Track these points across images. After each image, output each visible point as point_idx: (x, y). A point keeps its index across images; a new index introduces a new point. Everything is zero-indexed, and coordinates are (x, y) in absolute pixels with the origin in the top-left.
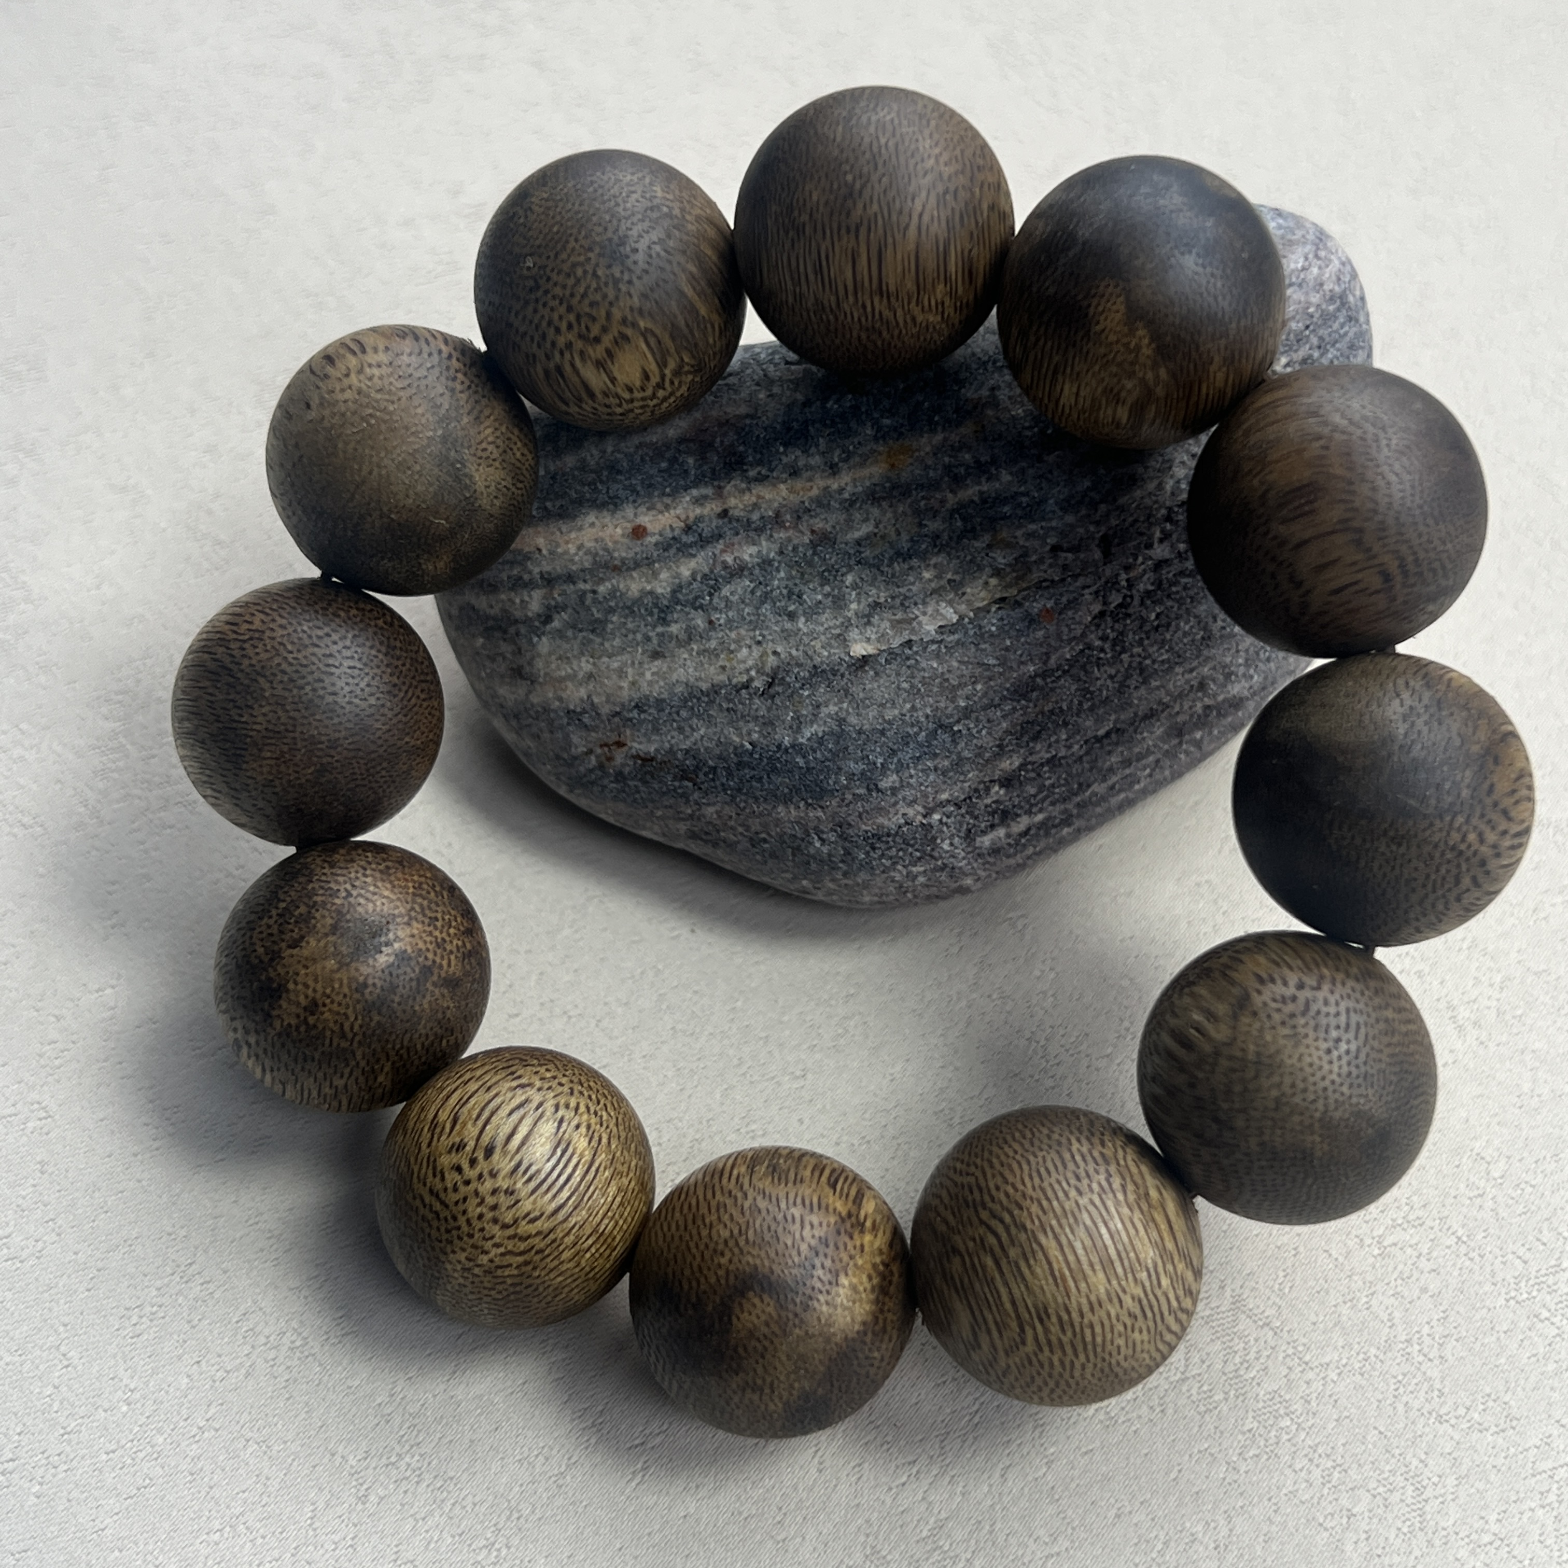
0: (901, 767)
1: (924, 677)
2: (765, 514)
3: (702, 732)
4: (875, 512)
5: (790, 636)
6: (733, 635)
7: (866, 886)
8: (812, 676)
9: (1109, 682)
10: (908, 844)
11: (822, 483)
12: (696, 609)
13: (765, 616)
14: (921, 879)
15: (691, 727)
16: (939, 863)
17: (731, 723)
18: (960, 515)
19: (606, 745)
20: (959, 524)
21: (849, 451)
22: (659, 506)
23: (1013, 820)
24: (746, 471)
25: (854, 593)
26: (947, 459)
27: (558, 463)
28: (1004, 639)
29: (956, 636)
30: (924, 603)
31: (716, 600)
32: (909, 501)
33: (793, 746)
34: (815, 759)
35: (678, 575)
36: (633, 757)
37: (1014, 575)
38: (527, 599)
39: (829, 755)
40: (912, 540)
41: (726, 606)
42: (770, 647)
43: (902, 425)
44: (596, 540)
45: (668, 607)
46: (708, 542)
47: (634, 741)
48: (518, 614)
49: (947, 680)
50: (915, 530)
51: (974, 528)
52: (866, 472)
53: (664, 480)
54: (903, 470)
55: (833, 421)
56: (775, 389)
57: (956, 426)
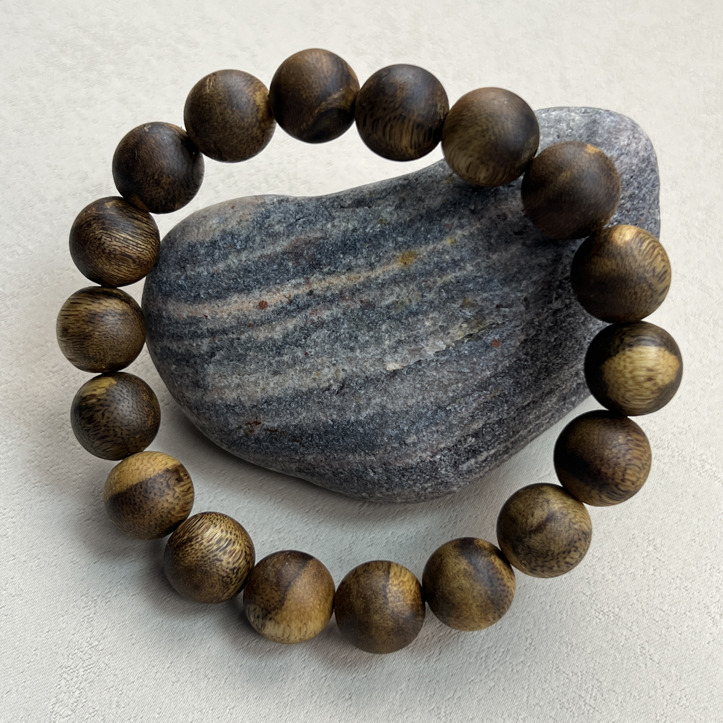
0: (418, 431)
1: (429, 381)
2: (334, 292)
3: (304, 415)
4: (397, 289)
5: (351, 360)
6: (319, 361)
7: (399, 495)
8: (366, 382)
9: (530, 377)
10: (422, 472)
11: (366, 275)
12: (297, 347)
13: (337, 350)
14: (430, 490)
15: (297, 412)
16: (440, 481)
17: (320, 410)
18: (444, 289)
19: (249, 423)
20: (444, 294)
21: (380, 256)
22: (274, 290)
23: (479, 454)
24: (322, 269)
25: (387, 335)
26: (436, 259)
27: (215, 268)
28: (472, 358)
29: (446, 357)
30: (427, 339)
31: (308, 342)
32: (415, 283)
33: (356, 422)
34: (369, 428)
35: (286, 328)
36: (265, 430)
37: (476, 321)
38: (200, 343)
39: (377, 426)
40: (418, 304)
41: (315, 344)
42: (340, 367)
43: (409, 241)
44: (238, 310)
45: (281, 346)
46: (302, 309)
47: (265, 421)
48: (195, 352)
49: (442, 382)
50: (420, 299)
51: (453, 297)
52: (390, 267)
53: (276, 275)
54: (411, 266)
55: (370, 239)
56: (336, 222)
57: (440, 240)
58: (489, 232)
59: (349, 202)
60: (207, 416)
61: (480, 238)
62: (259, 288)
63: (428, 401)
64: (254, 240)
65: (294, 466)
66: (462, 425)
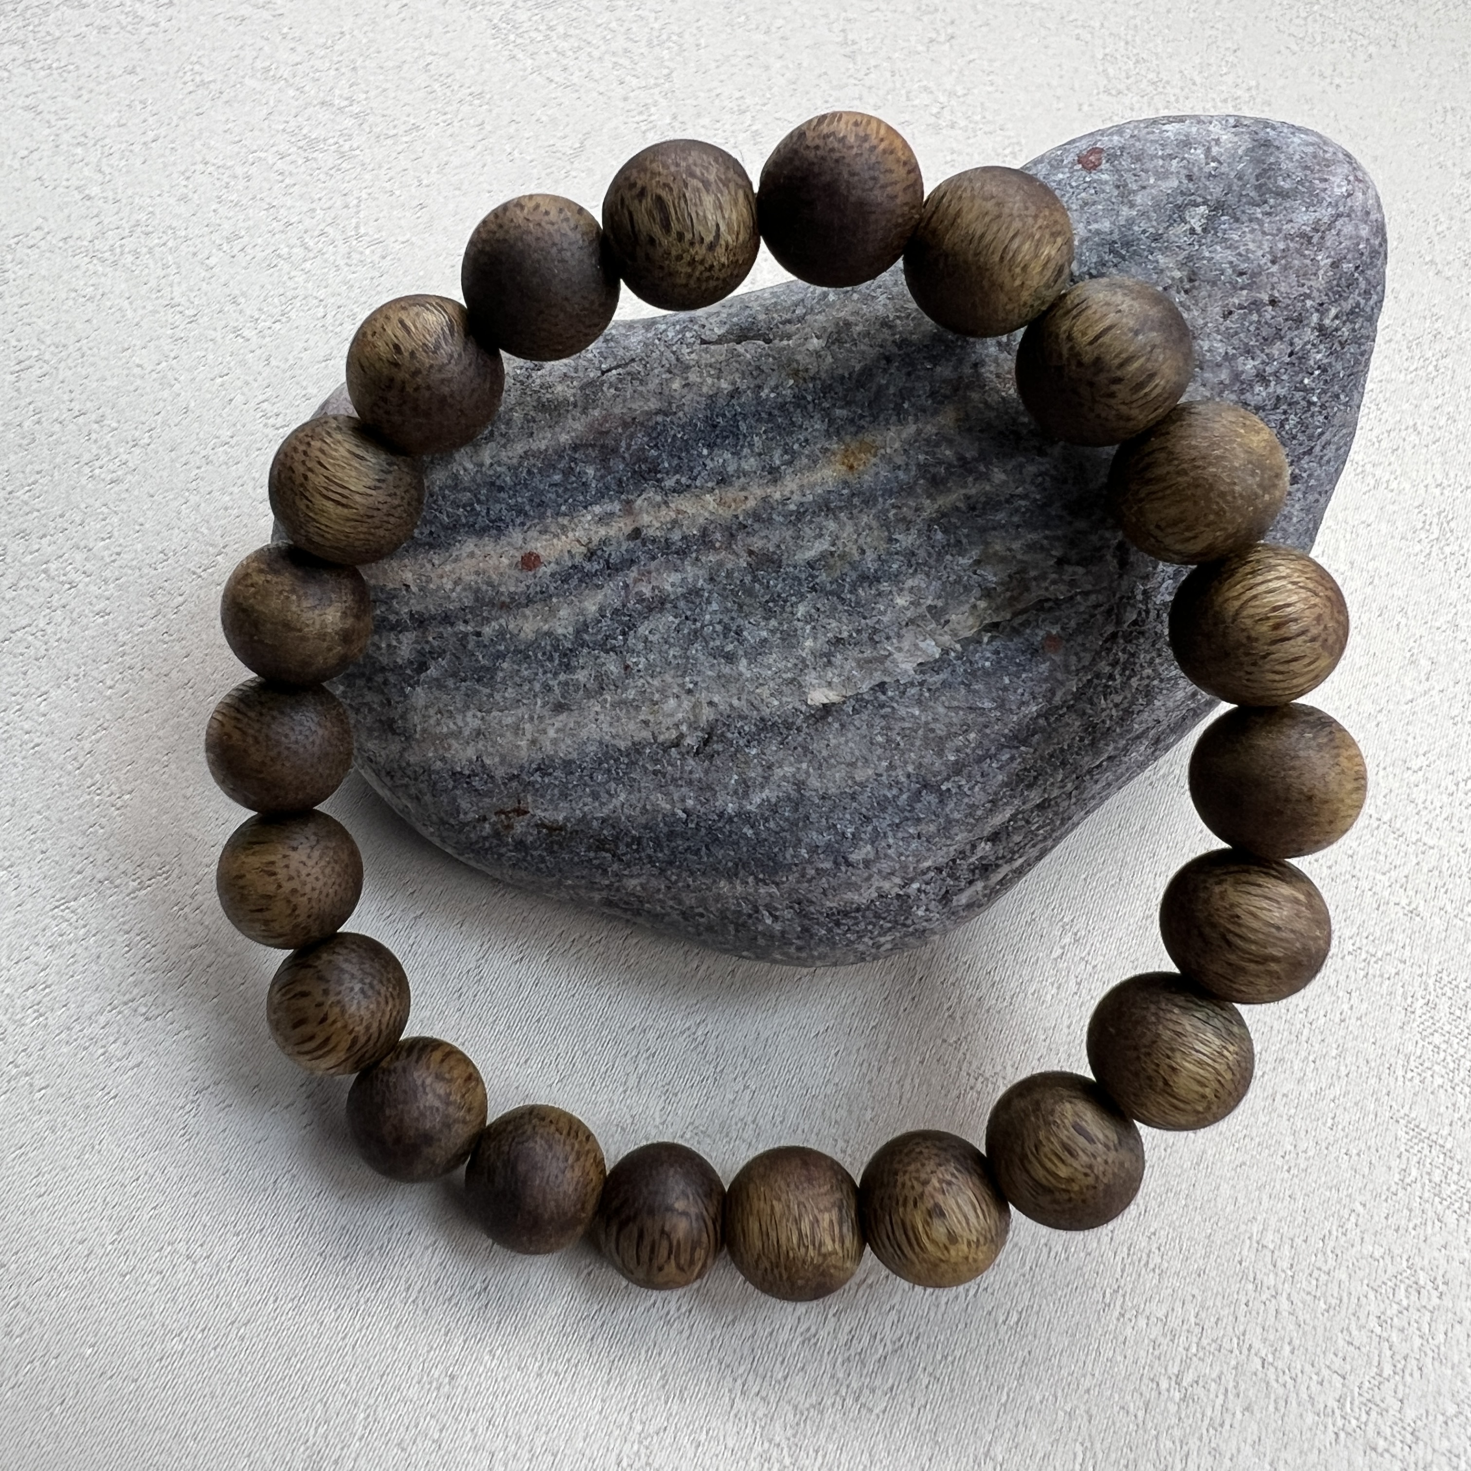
0: (876, 836)
1: (903, 729)
2: (688, 532)
3: (622, 797)
4: (832, 525)
5: (728, 681)
6: (656, 682)
8: (760, 730)
9: (1114, 711)
10: (879, 917)
11: (759, 492)
12: (607, 652)
13: (697, 660)
14: (887, 946)
15: (608, 792)
17: (659, 788)
18: (940, 525)
19: (502, 812)
20: (939, 536)
21: (793, 451)
22: (554, 528)
23: (993, 872)
24: (662, 480)
25: (808, 628)
26: (921, 457)
28: (1001, 677)
29: (942, 676)
30: (899, 636)
31: (631, 641)
32: (874, 511)
33: (738, 814)
34: (768, 829)
35: (582, 612)
36: (537, 825)
37: (1008, 594)
38: (394, 643)
39: (785, 825)
40: (879, 559)
41: (645, 647)
42: (704, 697)
43: (862, 417)
44: (477, 573)
45: (571, 650)
46: (617, 570)
47: (537, 807)
48: (384, 660)
49: (933, 730)
50: (883, 546)
51: (959, 542)
52: (817, 477)
53: (558, 496)
54: (863, 473)
55: (770, 414)
56: (692, 377)
57: (932, 415)
59: (719, 331)
62: (523, 524)
63: (900, 772)
65: (597, 896)
66: (972, 821)
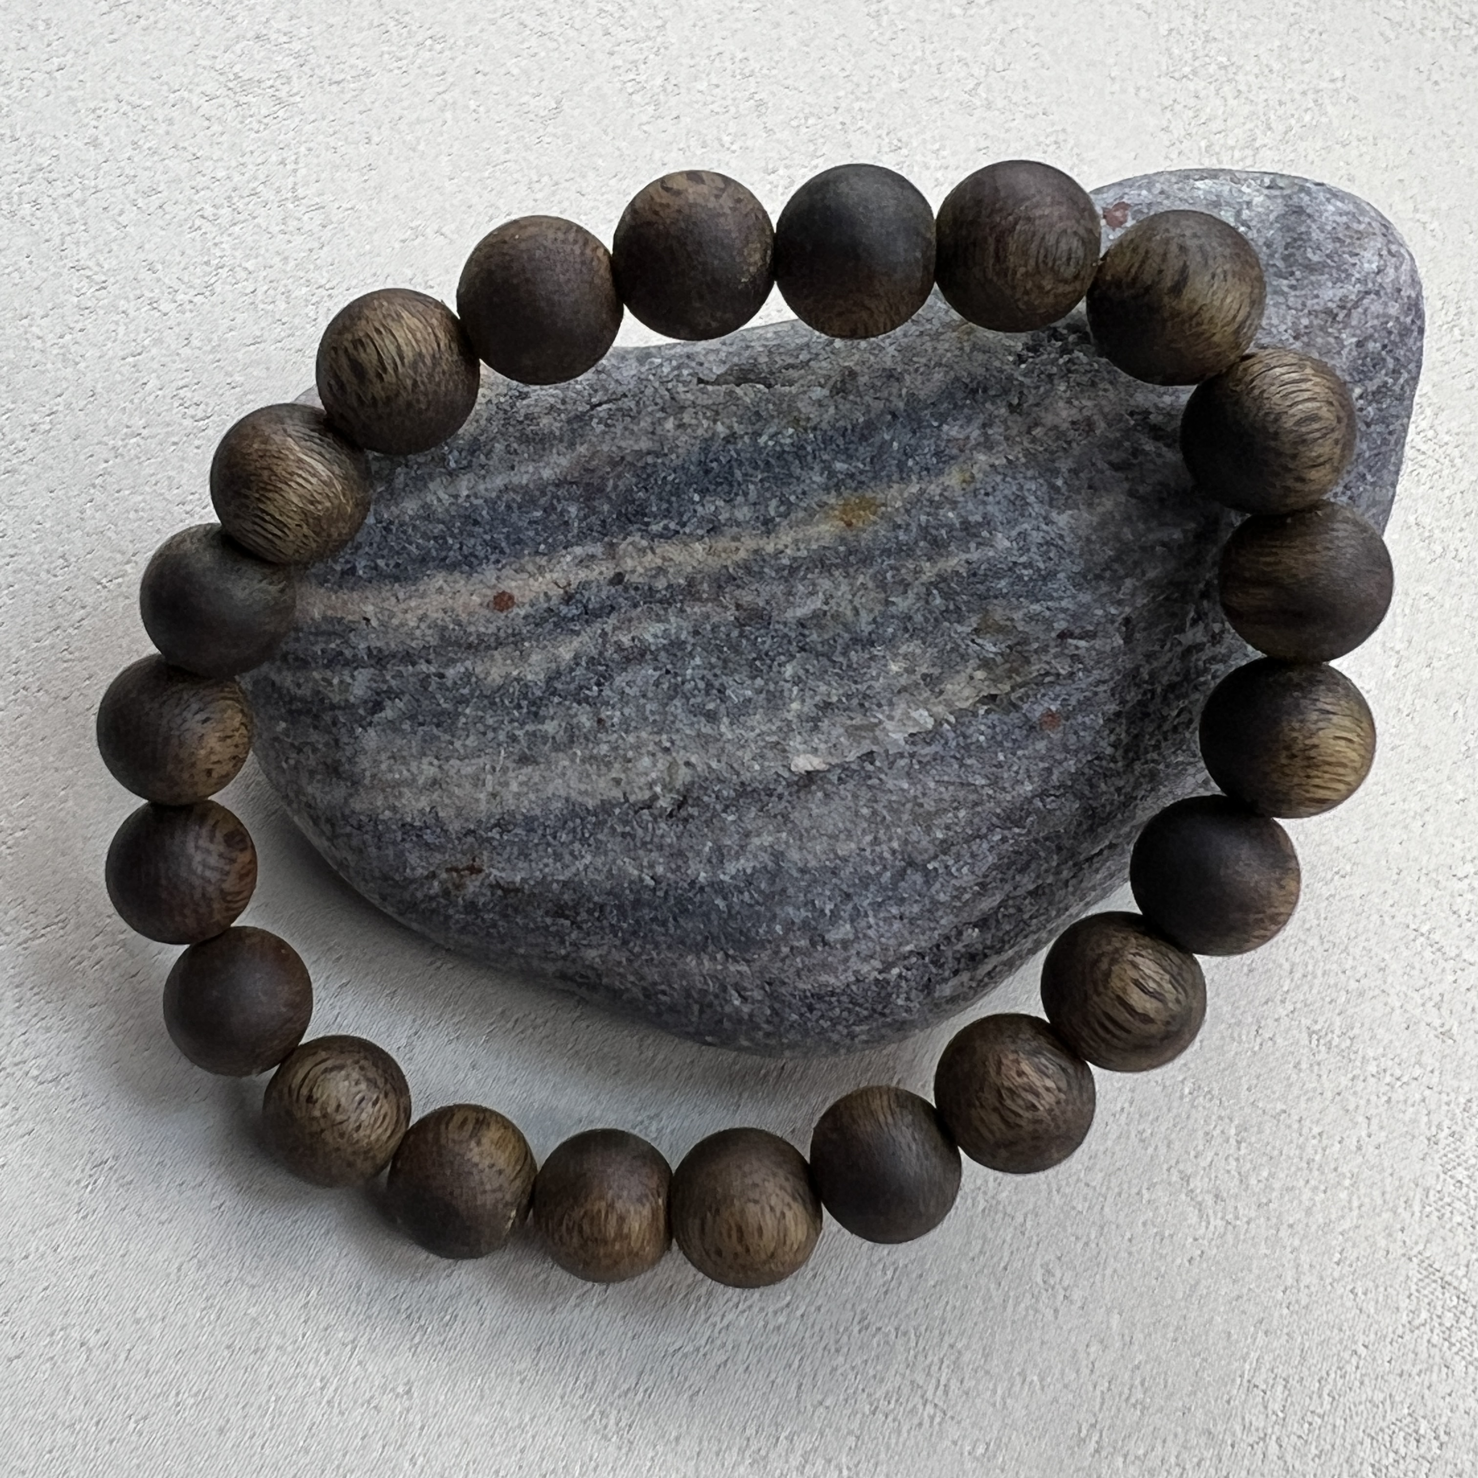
0: (857, 915)
1: (890, 802)
2: (673, 581)
3: (588, 859)
4: (825, 584)
5: (708, 741)
6: (631, 739)
8: (739, 795)
9: (1115, 796)
10: (856, 1004)
11: (751, 544)
12: (579, 703)
13: (676, 717)
15: (572, 853)
17: (627, 851)
18: (940, 590)
19: (454, 869)
20: (938, 601)
21: (789, 503)
22: (531, 568)
23: (980, 962)
24: (647, 524)
25: (795, 690)
27: (394, 509)
28: (996, 753)
29: (933, 748)
30: (891, 704)
31: (607, 692)
32: (871, 571)
33: (711, 884)
34: (741, 901)
35: (556, 659)
36: (491, 886)
37: (1008, 666)
38: (349, 680)
39: (760, 898)
40: (874, 621)
41: (621, 700)
42: (681, 757)
43: (863, 472)
44: (445, 611)
45: (541, 699)
46: (597, 616)
47: (492, 866)
48: (336, 699)
49: (921, 805)
50: (879, 608)
51: (958, 609)
52: (812, 531)
53: (537, 533)
54: (863, 530)
55: (767, 463)
56: (687, 418)
57: (937, 475)
58: (1053, 461)
59: (718, 370)
60: (355, 842)
61: (1030, 473)
63: (885, 847)
64: (491, 451)
65: (550, 968)
66: (958, 904)
